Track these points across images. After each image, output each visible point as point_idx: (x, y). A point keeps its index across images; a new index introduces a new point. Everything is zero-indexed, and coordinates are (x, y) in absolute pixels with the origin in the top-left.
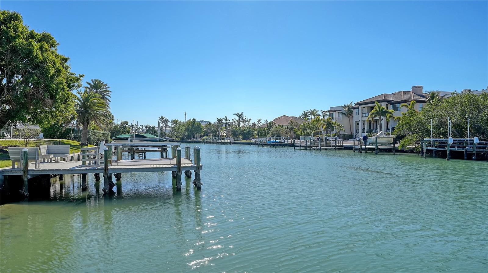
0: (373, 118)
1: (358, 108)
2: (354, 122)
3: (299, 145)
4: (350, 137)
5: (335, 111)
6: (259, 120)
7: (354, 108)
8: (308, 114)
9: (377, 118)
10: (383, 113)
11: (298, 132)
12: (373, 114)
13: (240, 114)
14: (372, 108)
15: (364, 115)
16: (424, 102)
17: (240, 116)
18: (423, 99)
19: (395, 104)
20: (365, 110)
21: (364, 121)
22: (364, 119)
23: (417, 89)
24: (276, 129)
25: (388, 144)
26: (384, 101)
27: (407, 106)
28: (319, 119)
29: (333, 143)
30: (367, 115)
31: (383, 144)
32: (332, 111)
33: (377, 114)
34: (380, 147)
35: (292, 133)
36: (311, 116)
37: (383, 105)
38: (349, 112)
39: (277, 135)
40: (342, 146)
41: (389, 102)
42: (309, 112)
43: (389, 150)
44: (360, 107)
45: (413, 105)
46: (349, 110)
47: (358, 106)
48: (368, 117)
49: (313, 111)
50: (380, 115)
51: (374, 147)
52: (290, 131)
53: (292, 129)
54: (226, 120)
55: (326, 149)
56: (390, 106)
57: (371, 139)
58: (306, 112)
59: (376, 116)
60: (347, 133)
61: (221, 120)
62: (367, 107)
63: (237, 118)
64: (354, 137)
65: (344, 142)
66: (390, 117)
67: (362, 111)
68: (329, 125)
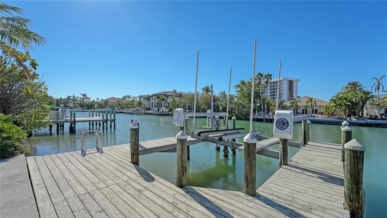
0: (159, 101)
1: (153, 97)
2: (151, 103)
3: (127, 112)
4: (149, 109)
5: (142, 97)
6: (98, 99)
7: (151, 97)
8: (126, 97)
9: (161, 102)
10: (164, 100)
11: (123, 106)
12: (159, 100)
13: (84, 94)
14: (159, 97)
15: (155, 100)
16: (178, 96)
17: (84, 96)
18: (177, 95)
19: (167, 96)
20: (156, 98)
21: (155, 102)
22: (155, 101)
23: (175, 91)
24: (111, 104)
25: (167, 112)
26: (163, 95)
27: (172, 98)
28: (134, 101)
29: (143, 112)
30: (156, 100)
31: (164, 112)
32: (140, 97)
33: (161, 100)
34: (164, 113)
35: (120, 106)
36: (127, 98)
37: (163, 97)
38: (148, 98)
39: (112, 107)
40: (147, 113)
41: (165, 95)
42: (126, 96)
43: (166, 115)
44: (154, 96)
45: (174, 97)
46: (148, 97)
47: (152, 96)
48: (157, 101)
49: (129, 96)
50: (162, 101)
51: (162, 113)
52: (119, 105)
53: (119, 104)
54: (74, 97)
55: (140, 114)
56: (166, 97)
57: (161, 110)
58: (125, 96)
59: (161, 101)
60: (148, 107)
61: (70, 97)
62: (157, 97)
63: (82, 97)
64: (151, 109)
65: (147, 111)
66: (166, 101)
67: (154, 98)
68: (140, 104)
